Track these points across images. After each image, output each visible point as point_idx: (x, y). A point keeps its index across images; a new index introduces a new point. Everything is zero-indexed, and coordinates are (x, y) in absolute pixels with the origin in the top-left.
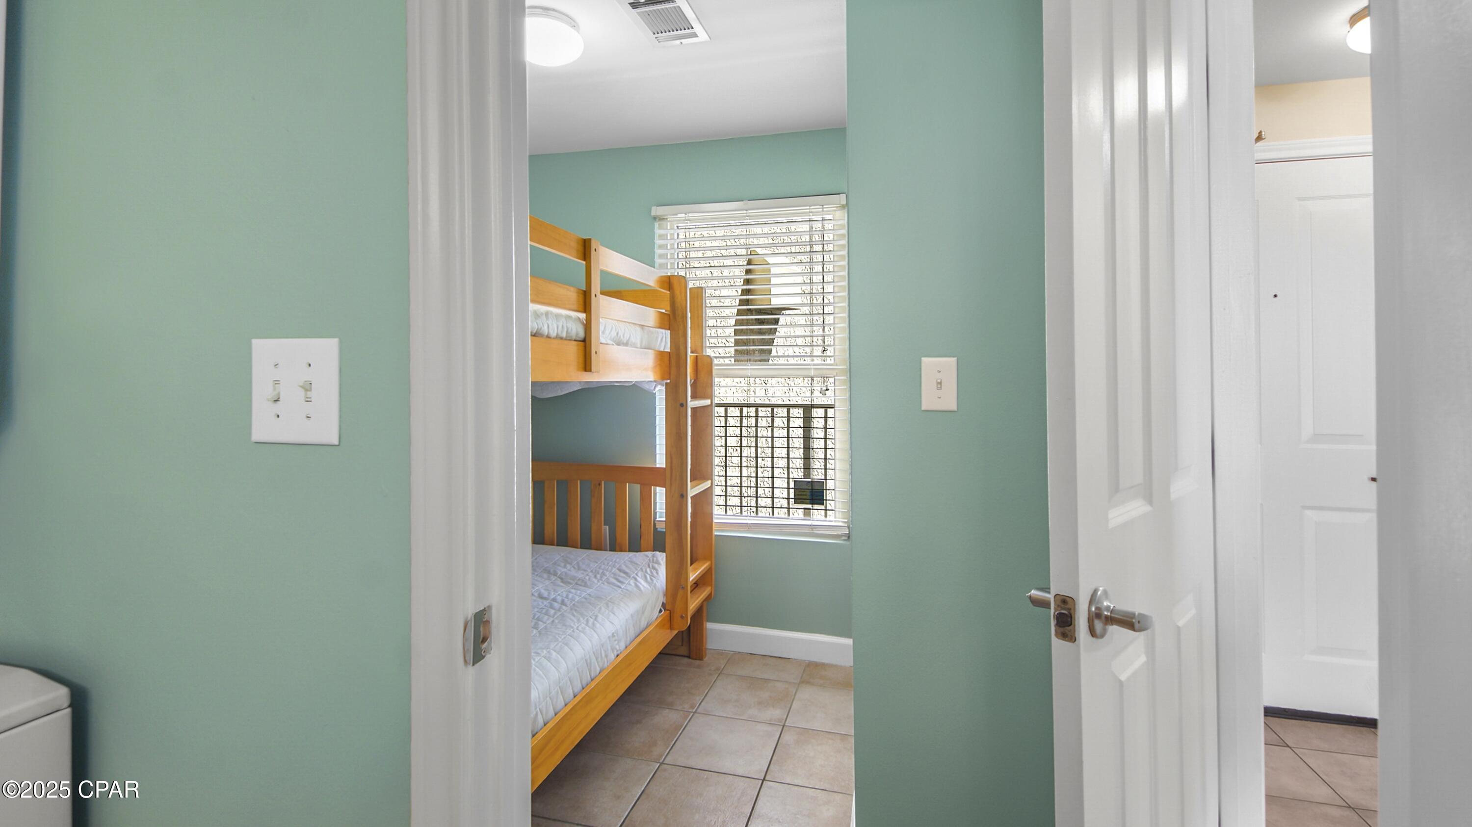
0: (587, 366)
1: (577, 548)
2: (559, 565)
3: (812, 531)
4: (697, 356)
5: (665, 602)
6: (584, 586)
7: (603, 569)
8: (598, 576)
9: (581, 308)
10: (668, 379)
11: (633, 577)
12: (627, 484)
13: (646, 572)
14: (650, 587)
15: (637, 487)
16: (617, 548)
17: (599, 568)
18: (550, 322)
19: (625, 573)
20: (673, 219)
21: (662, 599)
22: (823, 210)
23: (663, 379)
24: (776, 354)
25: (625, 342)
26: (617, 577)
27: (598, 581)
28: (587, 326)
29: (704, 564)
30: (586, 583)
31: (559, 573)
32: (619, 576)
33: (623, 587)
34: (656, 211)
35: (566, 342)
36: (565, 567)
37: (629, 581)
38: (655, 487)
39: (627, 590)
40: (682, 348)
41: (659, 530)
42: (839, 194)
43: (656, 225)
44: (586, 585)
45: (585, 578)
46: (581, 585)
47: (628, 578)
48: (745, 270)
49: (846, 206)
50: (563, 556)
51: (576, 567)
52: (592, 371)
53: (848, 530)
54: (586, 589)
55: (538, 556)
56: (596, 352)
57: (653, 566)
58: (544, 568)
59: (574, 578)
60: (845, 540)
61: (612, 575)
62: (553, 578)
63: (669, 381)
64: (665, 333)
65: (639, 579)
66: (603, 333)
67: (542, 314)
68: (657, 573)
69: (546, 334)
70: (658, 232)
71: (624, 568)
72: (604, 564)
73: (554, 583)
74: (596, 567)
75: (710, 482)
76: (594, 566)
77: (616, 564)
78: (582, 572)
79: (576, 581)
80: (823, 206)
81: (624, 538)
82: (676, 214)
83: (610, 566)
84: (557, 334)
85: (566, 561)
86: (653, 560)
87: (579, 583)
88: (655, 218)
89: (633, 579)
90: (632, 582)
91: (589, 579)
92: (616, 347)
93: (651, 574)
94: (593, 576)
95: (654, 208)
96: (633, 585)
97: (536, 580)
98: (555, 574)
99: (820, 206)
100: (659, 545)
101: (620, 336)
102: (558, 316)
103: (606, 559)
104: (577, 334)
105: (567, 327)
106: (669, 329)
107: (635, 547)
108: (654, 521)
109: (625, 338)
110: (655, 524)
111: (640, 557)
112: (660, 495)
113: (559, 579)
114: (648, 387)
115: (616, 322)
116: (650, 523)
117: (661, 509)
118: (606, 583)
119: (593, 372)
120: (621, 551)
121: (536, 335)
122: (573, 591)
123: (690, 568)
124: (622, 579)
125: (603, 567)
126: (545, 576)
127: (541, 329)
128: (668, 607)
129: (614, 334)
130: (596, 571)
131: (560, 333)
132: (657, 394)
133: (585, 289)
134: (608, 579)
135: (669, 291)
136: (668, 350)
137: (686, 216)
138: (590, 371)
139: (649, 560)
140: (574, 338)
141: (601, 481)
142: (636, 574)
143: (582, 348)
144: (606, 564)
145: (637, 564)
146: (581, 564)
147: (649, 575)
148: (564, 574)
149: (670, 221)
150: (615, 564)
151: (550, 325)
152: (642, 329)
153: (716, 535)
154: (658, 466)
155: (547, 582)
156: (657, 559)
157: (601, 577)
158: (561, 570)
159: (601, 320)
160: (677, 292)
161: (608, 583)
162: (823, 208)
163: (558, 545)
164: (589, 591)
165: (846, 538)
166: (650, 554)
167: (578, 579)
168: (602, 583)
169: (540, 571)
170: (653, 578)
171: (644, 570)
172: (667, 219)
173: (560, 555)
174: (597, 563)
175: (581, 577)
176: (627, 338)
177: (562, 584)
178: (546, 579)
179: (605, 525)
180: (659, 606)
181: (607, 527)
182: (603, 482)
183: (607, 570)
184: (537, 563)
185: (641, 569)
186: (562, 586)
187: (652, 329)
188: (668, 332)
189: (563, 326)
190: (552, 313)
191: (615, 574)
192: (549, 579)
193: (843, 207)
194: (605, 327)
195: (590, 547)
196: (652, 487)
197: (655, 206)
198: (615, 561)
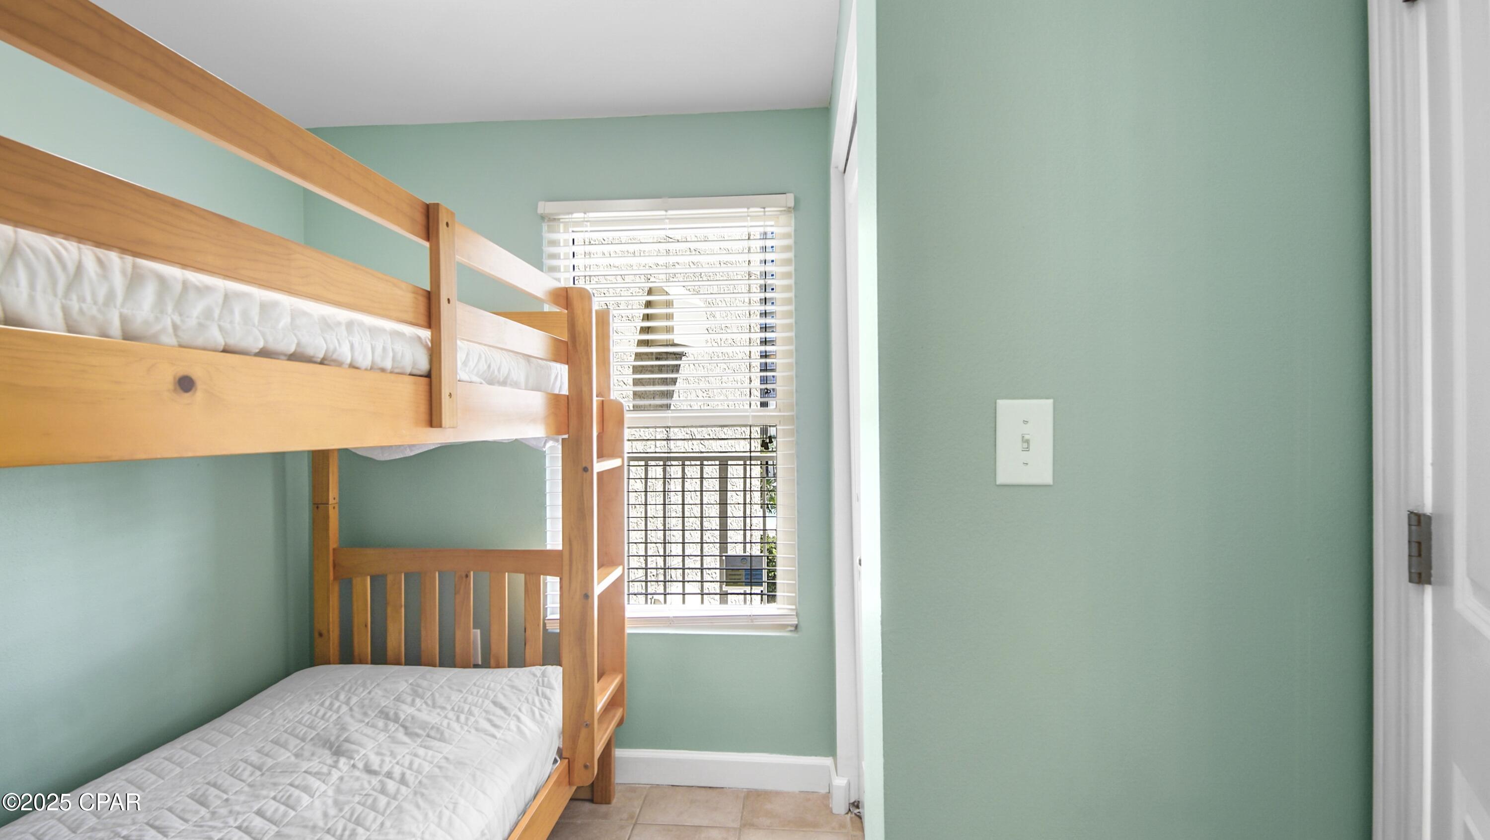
0: (433, 418)
1: (435, 666)
2: (403, 702)
3: (752, 623)
4: (603, 401)
5: (561, 746)
6: (440, 740)
7: (470, 704)
8: (463, 718)
9: (422, 319)
10: (565, 434)
11: (514, 715)
12: (507, 574)
13: (534, 704)
14: (540, 730)
15: (521, 578)
16: (492, 662)
17: (465, 702)
18: (356, 339)
19: (503, 708)
20: (568, 220)
21: (557, 743)
22: (765, 215)
23: (559, 433)
24: (678, 398)
25: (501, 380)
26: (491, 717)
27: (462, 727)
28: (434, 352)
29: (616, 678)
30: (442, 733)
31: (402, 717)
32: (494, 715)
33: (498, 735)
34: (545, 207)
35: (393, 377)
36: (413, 704)
37: (509, 724)
38: (545, 576)
39: (505, 741)
40: (585, 389)
41: (549, 631)
42: (785, 194)
43: (545, 227)
44: (442, 739)
45: (441, 725)
46: (434, 738)
47: (507, 717)
48: (644, 302)
49: (795, 208)
50: (411, 684)
51: (430, 702)
52: (443, 425)
53: (797, 619)
54: (443, 744)
55: (373, 686)
56: (450, 395)
57: (543, 694)
58: (380, 709)
59: (424, 725)
60: (791, 631)
61: (484, 714)
62: (392, 726)
63: (566, 436)
64: (561, 369)
65: (523, 718)
66: (465, 363)
67: (339, 324)
68: (550, 705)
69: (348, 361)
70: (548, 236)
71: (501, 699)
72: (472, 694)
73: (393, 740)
74: (459, 701)
75: (620, 568)
76: (456, 697)
77: (490, 692)
78: (438, 710)
79: (427, 730)
80: (764, 208)
81: (503, 650)
82: (572, 213)
83: (481, 697)
84: (373, 362)
85: (416, 693)
86: (543, 681)
87: (433, 733)
88: (543, 218)
89: (515, 718)
90: (513, 724)
91: (449, 724)
92: (486, 387)
93: (540, 707)
94: (454, 718)
95: (541, 205)
96: (515, 729)
97: (366, 735)
98: (396, 719)
99: (762, 208)
100: (551, 656)
101: (494, 371)
102: (374, 332)
103: (475, 684)
104: (414, 363)
105: (393, 350)
106: (567, 363)
107: (516, 661)
108: (544, 620)
109: (501, 373)
110: (545, 625)
111: (522, 676)
112: (552, 586)
113: (401, 729)
114: (535, 444)
115: (486, 348)
116: (539, 625)
117: (553, 603)
118: (473, 731)
119: (445, 428)
120: (498, 666)
121: (326, 362)
122: (421, 752)
123: (597, 686)
124: (498, 722)
125: (470, 698)
126: (381, 723)
127: (335, 350)
128: (565, 754)
129: (483, 366)
130: (459, 707)
131: (378, 360)
132: (547, 452)
133: (429, 289)
134: (476, 722)
135: (567, 310)
136: (565, 391)
137: (586, 216)
138: (440, 426)
139: (538, 681)
140: (408, 370)
141: (469, 572)
142: (520, 710)
143: (426, 388)
144: (475, 693)
145: (520, 691)
146: (437, 695)
147: (539, 709)
148: (410, 718)
149: (562, 222)
150: (487, 694)
151: (356, 345)
152: (529, 361)
153: (629, 634)
154: (549, 547)
155: (382, 737)
156: (549, 680)
157: (467, 719)
158: (406, 710)
159: (459, 342)
160: (578, 312)
161: (477, 730)
162: (765, 212)
163: (406, 664)
164: (446, 749)
165: (793, 629)
166: (537, 670)
167: (430, 726)
168: (467, 731)
169: (373, 715)
170: (543, 713)
171: (530, 701)
172: (559, 219)
173: (407, 681)
174: (461, 691)
175: (436, 723)
176: (505, 375)
177: (406, 739)
178: (382, 731)
179: (474, 628)
180: (553, 754)
181: (478, 631)
182: (472, 573)
183: (476, 705)
184: (371, 699)
185: (527, 699)
186: (404, 743)
187: (540, 361)
188: (567, 366)
189: (384, 349)
190: (361, 324)
191: (487, 712)
192: (385, 729)
193: (789, 210)
194: (468, 354)
195: (453, 665)
196: (542, 576)
197: (543, 200)
198: (488, 688)
